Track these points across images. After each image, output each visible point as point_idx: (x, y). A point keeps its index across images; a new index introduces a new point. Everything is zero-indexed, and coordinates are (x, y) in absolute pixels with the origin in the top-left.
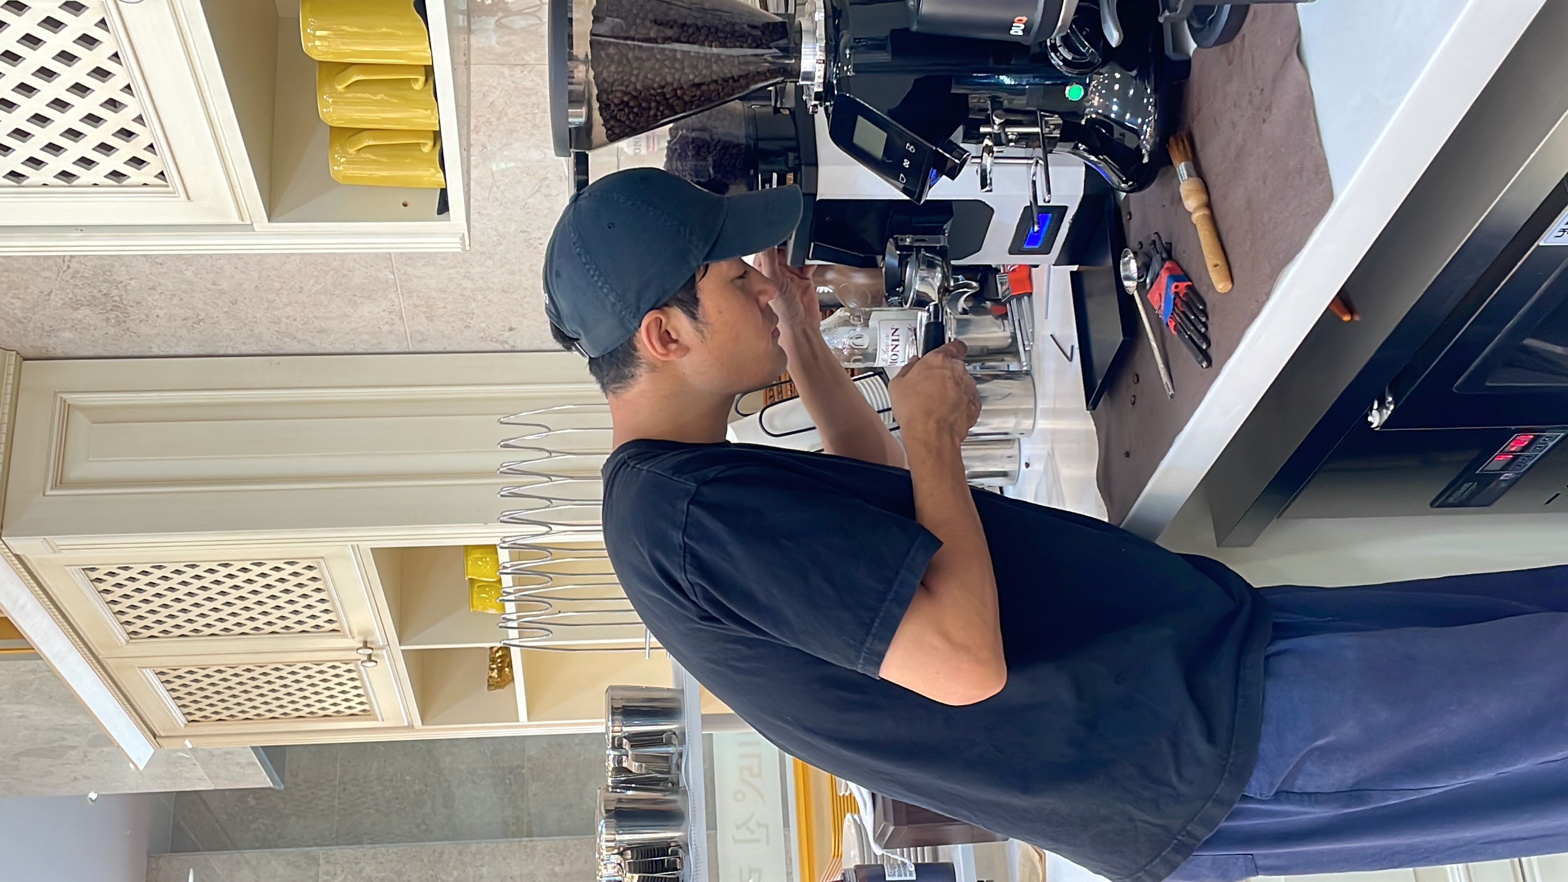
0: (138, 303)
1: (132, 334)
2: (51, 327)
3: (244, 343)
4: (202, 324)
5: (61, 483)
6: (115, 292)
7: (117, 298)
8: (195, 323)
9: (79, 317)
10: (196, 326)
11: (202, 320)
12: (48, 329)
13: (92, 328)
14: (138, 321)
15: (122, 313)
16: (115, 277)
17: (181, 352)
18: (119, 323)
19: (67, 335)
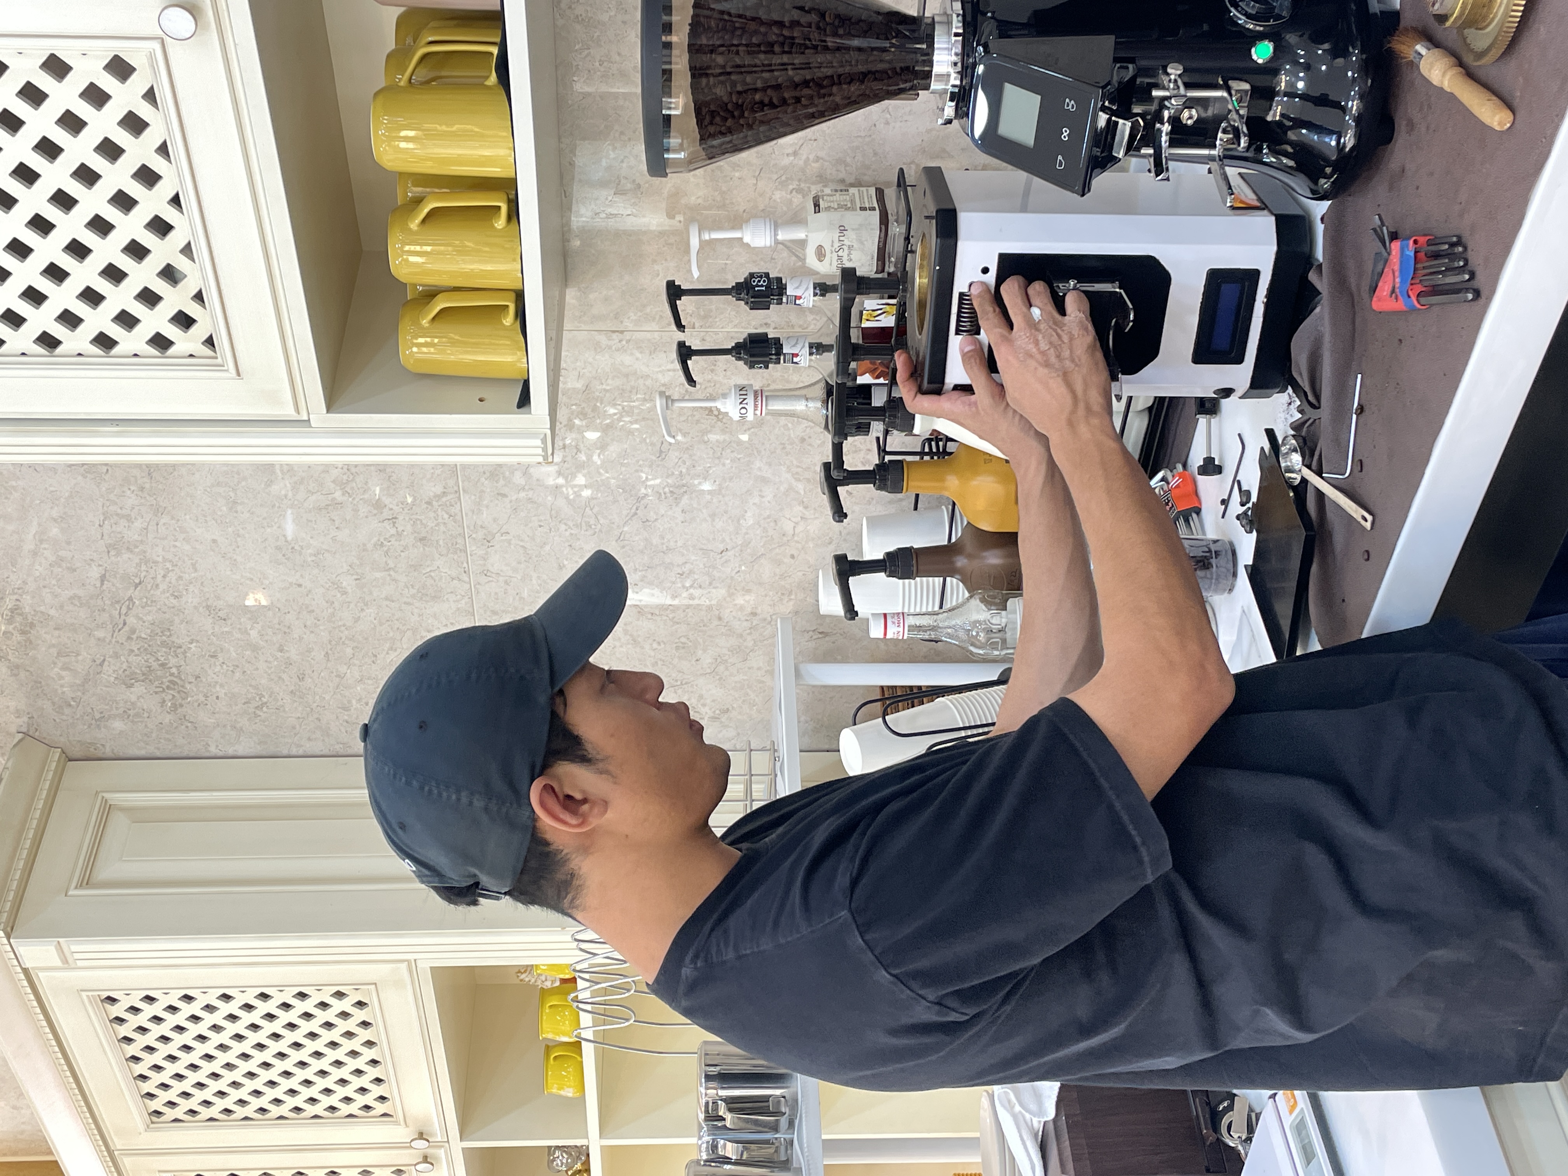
0: (197, 677)
1: (189, 725)
2: (101, 713)
3: (309, 739)
4: (265, 709)
5: (87, 884)
6: (173, 661)
7: (174, 670)
8: (256, 708)
9: (133, 698)
10: (258, 712)
11: (266, 703)
12: (98, 716)
13: (146, 715)
14: (196, 704)
15: (179, 692)
16: (174, 638)
17: (240, 752)
18: (175, 708)
19: (118, 725)
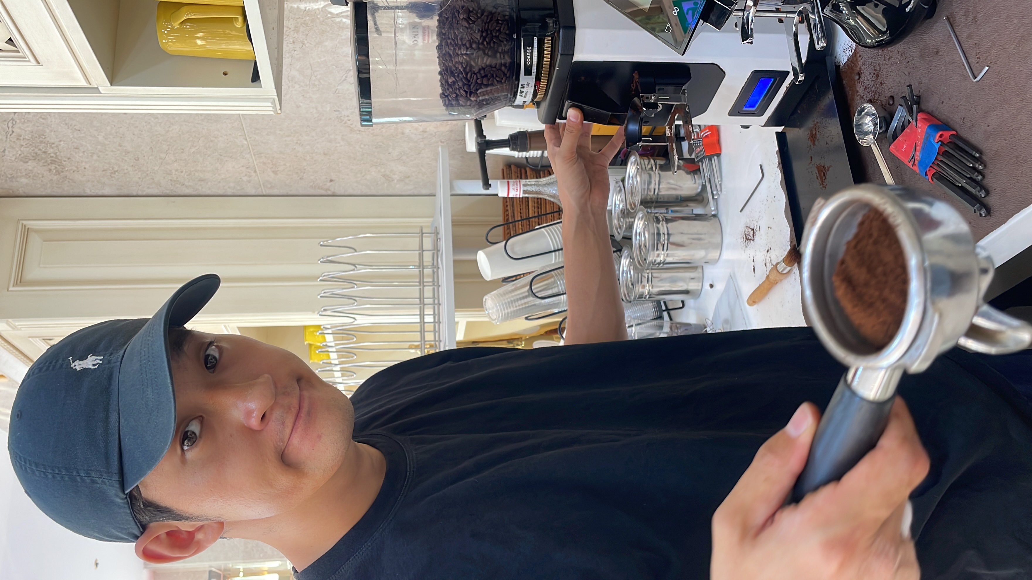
0: (69, 159)
1: (70, 181)
2: (11, 175)
3: (148, 188)
4: (117, 174)
5: (20, 282)
6: (51, 150)
7: (52, 155)
8: (112, 173)
9: (30, 168)
10: (113, 175)
11: (117, 171)
12: (9, 176)
13: (40, 176)
14: (72, 172)
15: (59, 165)
16: (48, 139)
17: (106, 193)
18: (58, 173)
19: (24, 180)
